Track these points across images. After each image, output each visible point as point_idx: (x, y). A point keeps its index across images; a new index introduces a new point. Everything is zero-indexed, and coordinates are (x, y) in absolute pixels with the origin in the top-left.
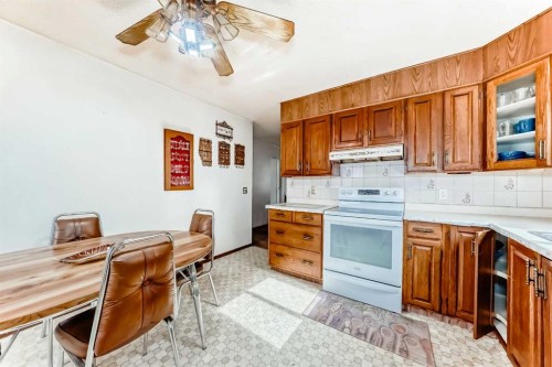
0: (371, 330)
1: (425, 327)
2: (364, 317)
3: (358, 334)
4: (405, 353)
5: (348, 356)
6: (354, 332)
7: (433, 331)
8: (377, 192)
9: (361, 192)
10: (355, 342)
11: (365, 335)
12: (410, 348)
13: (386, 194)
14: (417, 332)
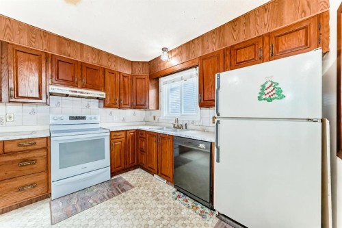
0: (105, 194)
1: (121, 178)
2: (96, 192)
3: (102, 200)
4: (124, 190)
5: (106, 212)
6: (99, 201)
7: (124, 177)
8: (84, 118)
9: (71, 118)
10: (103, 205)
11: (104, 197)
12: (124, 187)
13: (91, 119)
14: (120, 181)
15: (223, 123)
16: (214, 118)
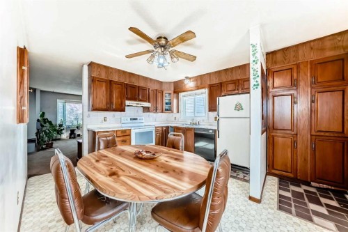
8: (136, 119)
9: (131, 119)
13: (140, 119)
15: (221, 120)
16: (216, 118)
